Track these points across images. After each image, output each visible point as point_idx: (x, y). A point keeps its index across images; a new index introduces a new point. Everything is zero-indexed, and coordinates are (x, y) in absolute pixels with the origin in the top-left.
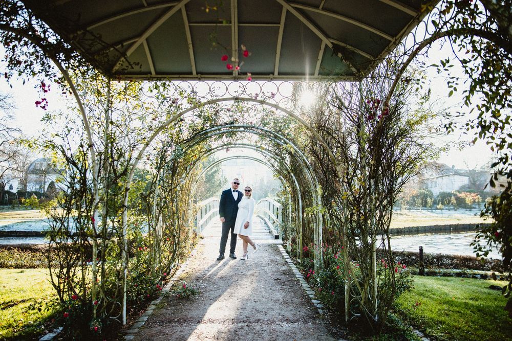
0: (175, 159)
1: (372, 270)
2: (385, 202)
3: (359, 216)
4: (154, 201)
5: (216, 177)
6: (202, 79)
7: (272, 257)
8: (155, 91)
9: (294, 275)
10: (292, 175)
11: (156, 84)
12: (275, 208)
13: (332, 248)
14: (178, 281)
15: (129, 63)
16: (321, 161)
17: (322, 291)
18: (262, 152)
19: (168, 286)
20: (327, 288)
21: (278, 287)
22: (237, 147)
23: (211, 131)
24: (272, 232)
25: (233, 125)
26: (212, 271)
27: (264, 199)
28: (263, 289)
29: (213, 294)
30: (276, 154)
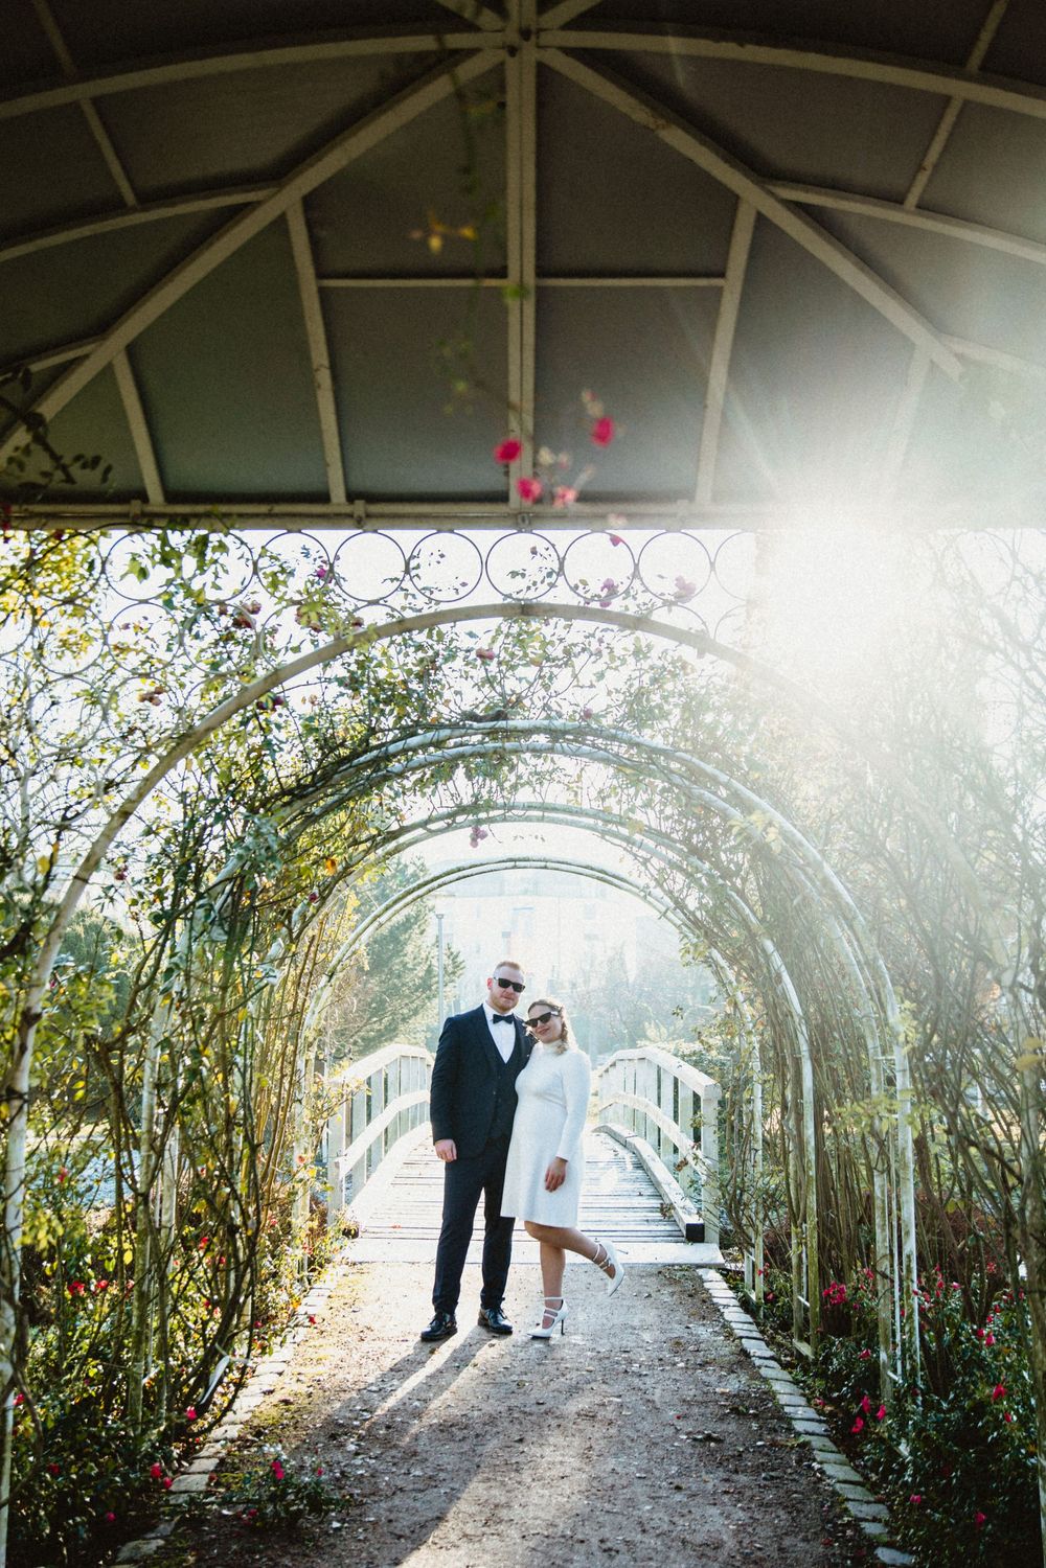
0: (242, 877)
4: (145, 1065)
5: (409, 948)
6: (369, 524)
7: (678, 1331)
8: (159, 574)
9: (785, 1420)
10: (769, 946)
11: (164, 541)
12: (685, 1096)
13: (965, 1291)
14: (243, 1443)
15: (55, 458)
18: (628, 840)
19: (198, 1465)
20: (946, 1492)
21: (713, 1481)
22: (519, 819)
23: (404, 751)
24: (671, 1207)
25: (501, 724)
26: (400, 1394)
27: (635, 1053)
28: (640, 1489)
29: (408, 1509)
30: (694, 851)
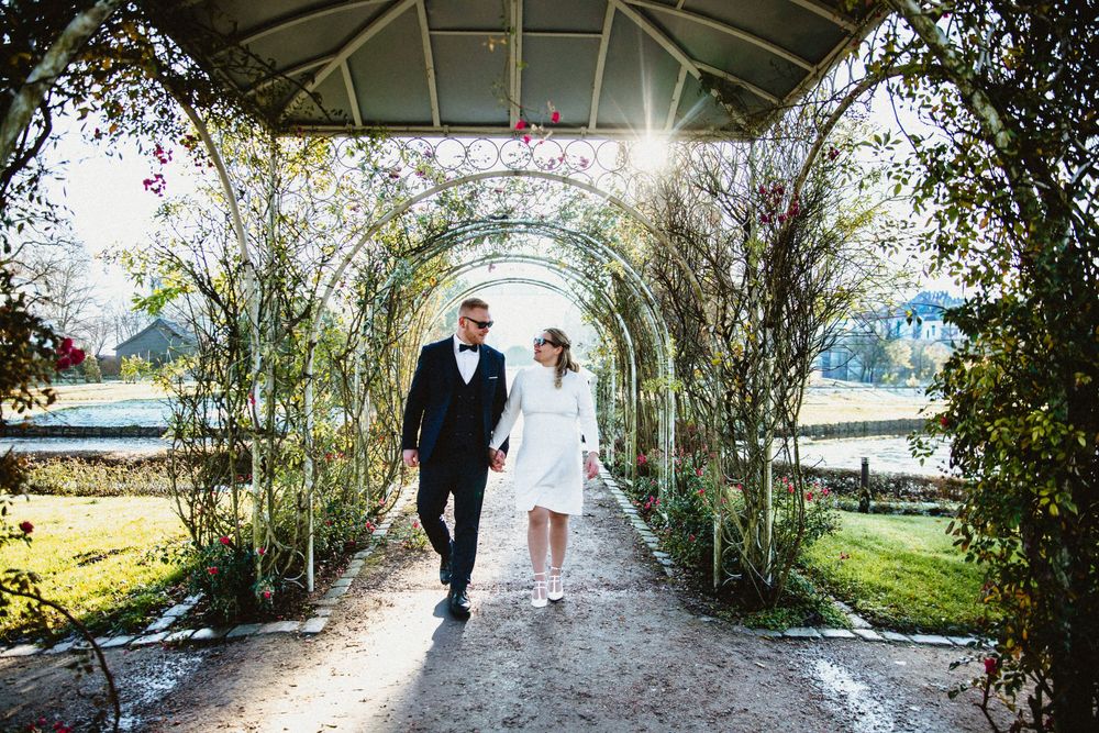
0: (394, 286)
1: (764, 495)
2: (793, 371)
3: (743, 396)
4: (355, 366)
6: (451, 135)
9: (620, 508)
10: (619, 316)
11: (360, 140)
13: (694, 457)
14: (401, 518)
16: (674, 292)
17: (672, 534)
18: (559, 270)
19: (383, 526)
20: (681, 530)
21: (591, 530)
22: (512, 261)
23: (463, 232)
25: (505, 220)
30: (588, 276)
